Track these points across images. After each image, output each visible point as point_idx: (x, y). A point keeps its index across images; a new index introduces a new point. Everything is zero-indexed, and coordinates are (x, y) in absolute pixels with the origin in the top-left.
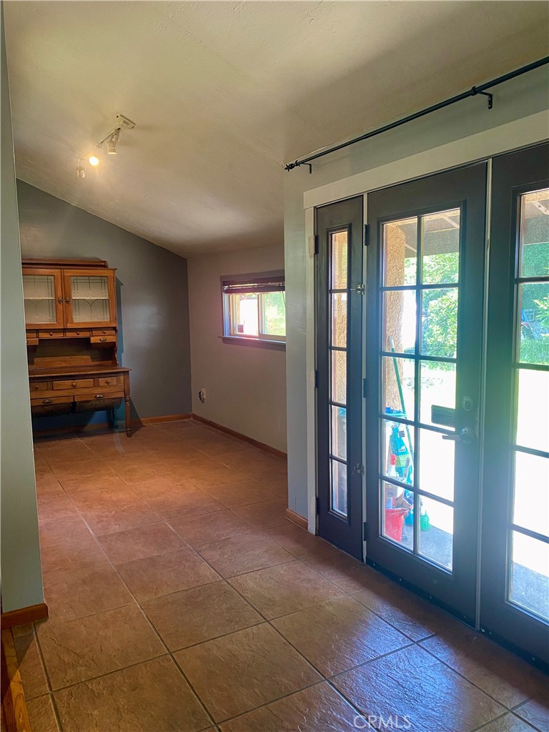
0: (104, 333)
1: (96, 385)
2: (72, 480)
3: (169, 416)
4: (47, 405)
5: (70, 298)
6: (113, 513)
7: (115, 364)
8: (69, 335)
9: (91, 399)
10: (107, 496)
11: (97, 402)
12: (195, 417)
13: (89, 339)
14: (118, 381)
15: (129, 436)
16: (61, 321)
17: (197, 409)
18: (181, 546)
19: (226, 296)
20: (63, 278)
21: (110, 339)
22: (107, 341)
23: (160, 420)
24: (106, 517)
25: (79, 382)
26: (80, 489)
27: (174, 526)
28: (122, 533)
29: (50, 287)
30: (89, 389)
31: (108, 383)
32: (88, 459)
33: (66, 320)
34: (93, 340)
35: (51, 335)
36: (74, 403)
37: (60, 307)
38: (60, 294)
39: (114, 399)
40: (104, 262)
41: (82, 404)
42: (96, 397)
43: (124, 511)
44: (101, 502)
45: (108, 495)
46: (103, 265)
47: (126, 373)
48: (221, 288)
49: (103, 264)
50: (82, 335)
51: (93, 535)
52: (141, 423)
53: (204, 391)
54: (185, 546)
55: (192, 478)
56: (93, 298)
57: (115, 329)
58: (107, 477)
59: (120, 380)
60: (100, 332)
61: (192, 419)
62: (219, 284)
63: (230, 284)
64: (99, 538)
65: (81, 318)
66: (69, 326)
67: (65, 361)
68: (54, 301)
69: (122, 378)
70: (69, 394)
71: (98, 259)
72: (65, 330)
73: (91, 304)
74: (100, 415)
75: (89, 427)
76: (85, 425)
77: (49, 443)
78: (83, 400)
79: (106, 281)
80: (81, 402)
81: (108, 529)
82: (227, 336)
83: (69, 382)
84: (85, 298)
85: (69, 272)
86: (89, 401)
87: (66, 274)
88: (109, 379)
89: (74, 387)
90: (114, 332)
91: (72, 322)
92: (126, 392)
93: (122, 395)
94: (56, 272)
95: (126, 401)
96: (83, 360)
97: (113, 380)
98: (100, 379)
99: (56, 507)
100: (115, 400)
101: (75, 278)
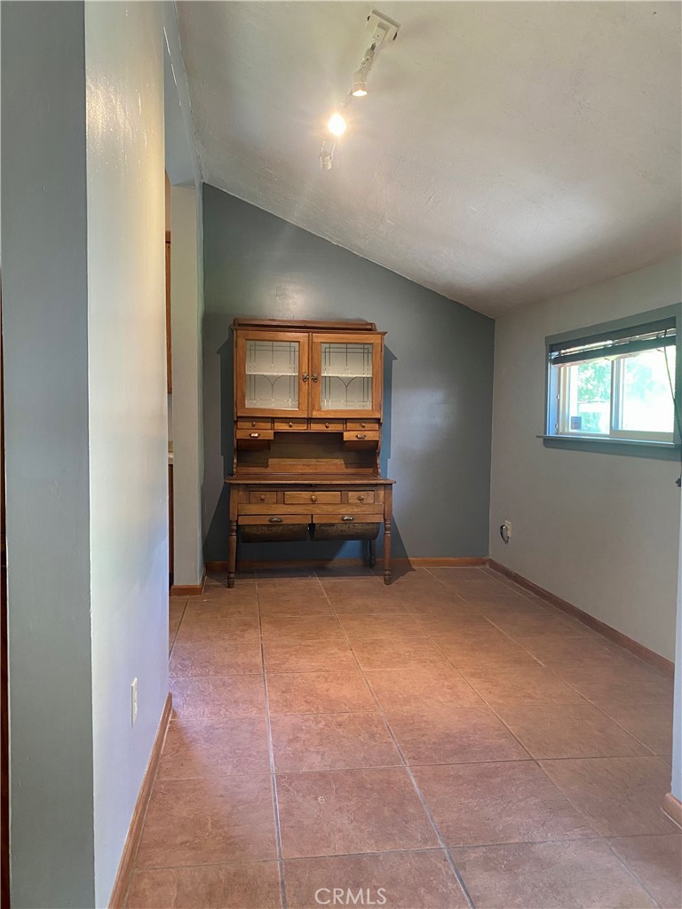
0: (363, 427)
1: (345, 501)
2: (282, 647)
3: (451, 559)
4: (275, 526)
5: (319, 374)
6: (321, 725)
7: (376, 474)
8: (315, 428)
9: (336, 522)
10: (322, 686)
11: (344, 527)
12: (493, 564)
13: (341, 434)
14: (376, 498)
15: (388, 582)
16: (304, 407)
17: (496, 552)
18: (425, 841)
19: (553, 369)
20: (311, 344)
21: (371, 436)
22: (366, 439)
23: (438, 563)
24: (308, 732)
25: (321, 496)
26: (286, 666)
27: (420, 780)
28: (323, 775)
29: (292, 356)
30: (333, 507)
31: (361, 500)
32: (319, 613)
33: (312, 405)
34: (348, 436)
35: (291, 426)
36: (312, 525)
37: (305, 387)
38: (305, 368)
39: (368, 524)
40: (371, 324)
41: (325, 528)
42: (343, 520)
43: (340, 725)
44: (310, 698)
45: (325, 686)
46: (369, 329)
47: (388, 486)
48: (547, 356)
49: (370, 327)
50: (334, 428)
51: (273, 769)
52: (410, 565)
53: (508, 524)
54: (435, 843)
55: (472, 675)
56: (350, 376)
57: (378, 421)
58: (335, 650)
59: (379, 496)
60: (357, 426)
61: (488, 567)
62: (543, 349)
63: (562, 347)
64: (279, 777)
65: (332, 405)
66: (315, 414)
67: (308, 466)
68: (297, 378)
69: (382, 493)
70: (306, 512)
71: (363, 320)
72: (309, 420)
73: (348, 384)
74: (352, 548)
75: (336, 563)
76: (331, 560)
77: (276, 580)
78: (324, 521)
79: (370, 351)
80: (322, 525)
81: (301, 760)
82: (551, 433)
83: (305, 495)
84: (339, 375)
85: (319, 338)
86: (333, 525)
87: (315, 340)
88: (363, 495)
89: (313, 502)
90: (377, 425)
91: (319, 410)
92: (387, 515)
93: (379, 519)
94: (302, 336)
95: (386, 530)
96: (333, 466)
97: (368, 496)
98: (350, 493)
99: (239, 694)
100: (371, 527)
101: (328, 345)
